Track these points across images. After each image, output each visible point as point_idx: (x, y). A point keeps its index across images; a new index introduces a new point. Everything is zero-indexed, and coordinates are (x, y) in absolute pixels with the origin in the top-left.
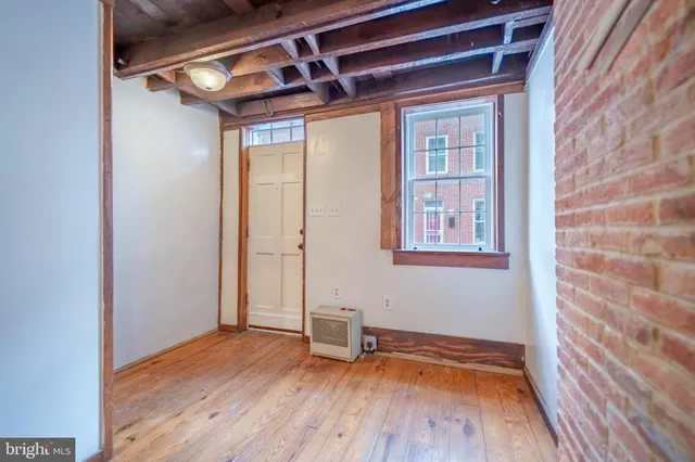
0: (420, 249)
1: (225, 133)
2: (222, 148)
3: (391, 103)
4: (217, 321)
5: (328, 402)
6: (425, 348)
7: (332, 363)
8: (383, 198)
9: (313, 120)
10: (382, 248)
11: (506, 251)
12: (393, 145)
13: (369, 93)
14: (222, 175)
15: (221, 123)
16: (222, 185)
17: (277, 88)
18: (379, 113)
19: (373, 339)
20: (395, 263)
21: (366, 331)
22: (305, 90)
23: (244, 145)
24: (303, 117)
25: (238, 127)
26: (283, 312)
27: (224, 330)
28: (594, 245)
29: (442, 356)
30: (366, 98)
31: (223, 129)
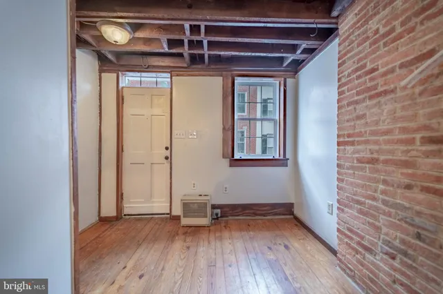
0: (243, 158)
1: (103, 74)
2: (100, 86)
3: (230, 73)
4: (97, 214)
5: (211, 251)
6: (247, 211)
7: (198, 228)
8: (224, 129)
9: (178, 76)
10: (223, 157)
11: (287, 157)
12: (230, 98)
13: (216, 65)
14: (100, 106)
15: (100, 66)
16: (100, 113)
17: (162, 51)
18: (222, 78)
19: (218, 211)
20: (230, 166)
21: (214, 207)
22: (180, 55)
23: (121, 85)
24: (170, 72)
25: (117, 72)
26: (153, 202)
27: (103, 220)
28: (372, 153)
29: (256, 215)
30: (214, 67)
31: (101, 71)
